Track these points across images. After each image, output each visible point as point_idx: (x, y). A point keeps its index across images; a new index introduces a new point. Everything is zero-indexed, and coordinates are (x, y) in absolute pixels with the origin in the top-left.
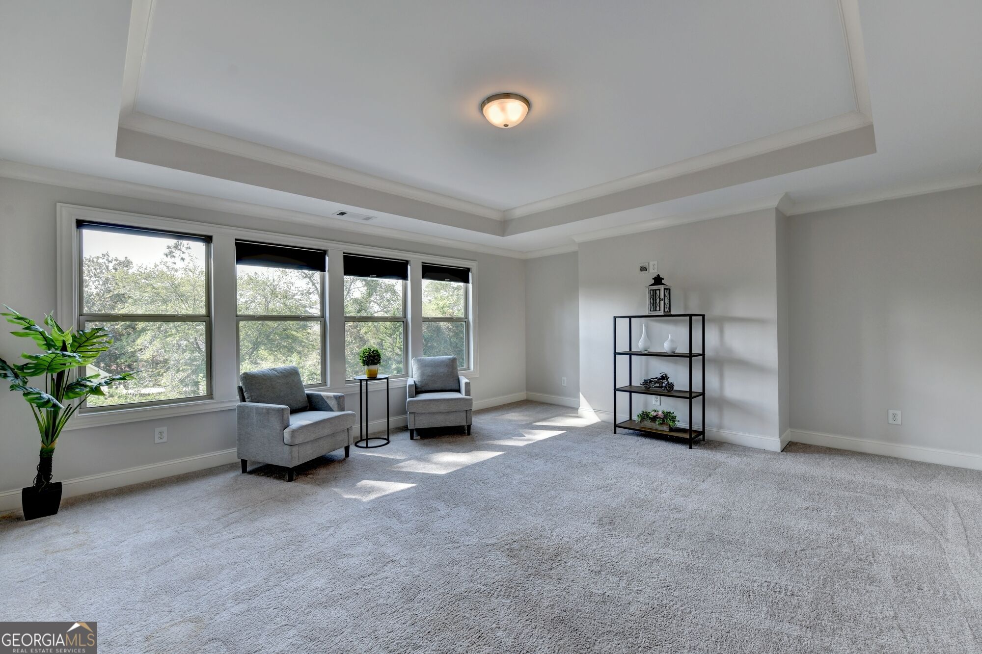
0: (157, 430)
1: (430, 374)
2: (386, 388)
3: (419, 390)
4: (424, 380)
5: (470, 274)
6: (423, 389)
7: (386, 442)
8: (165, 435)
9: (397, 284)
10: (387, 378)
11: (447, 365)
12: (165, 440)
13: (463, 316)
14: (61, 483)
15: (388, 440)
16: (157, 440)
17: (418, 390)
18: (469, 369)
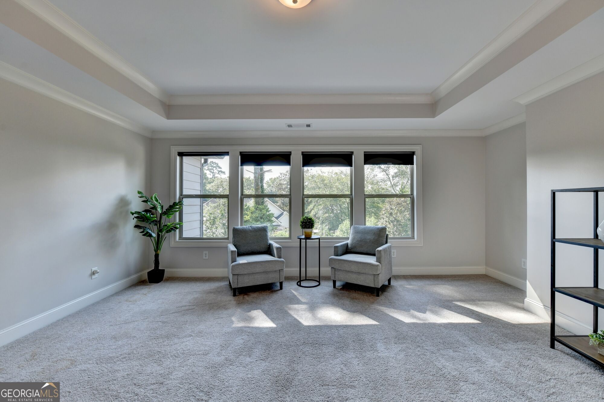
0: (204, 252)
1: (359, 239)
2: (318, 246)
3: (349, 251)
4: (354, 243)
5: (415, 157)
6: (352, 250)
7: (318, 283)
8: (207, 255)
9: (346, 170)
10: (319, 239)
11: (374, 234)
12: (207, 258)
13: (409, 193)
14: (164, 270)
15: (319, 282)
16: (204, 258)
17: (347, 250)
18: (414, 239)
